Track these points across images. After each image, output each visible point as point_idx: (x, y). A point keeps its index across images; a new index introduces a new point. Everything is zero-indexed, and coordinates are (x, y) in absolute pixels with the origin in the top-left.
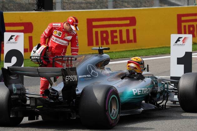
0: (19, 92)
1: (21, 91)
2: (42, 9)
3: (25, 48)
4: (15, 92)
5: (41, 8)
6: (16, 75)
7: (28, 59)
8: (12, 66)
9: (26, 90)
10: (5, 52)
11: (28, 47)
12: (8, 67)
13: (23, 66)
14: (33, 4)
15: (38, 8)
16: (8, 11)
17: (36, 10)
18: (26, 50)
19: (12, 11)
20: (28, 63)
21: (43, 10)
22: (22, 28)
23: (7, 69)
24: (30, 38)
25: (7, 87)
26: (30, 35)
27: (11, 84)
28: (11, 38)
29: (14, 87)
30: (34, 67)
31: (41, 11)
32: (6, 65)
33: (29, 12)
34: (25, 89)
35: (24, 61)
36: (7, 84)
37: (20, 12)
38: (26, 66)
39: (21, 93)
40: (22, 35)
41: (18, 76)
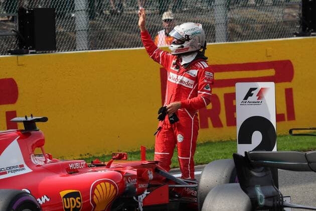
0: (270, 203)
1: (274, 201)
2: (312, 32)
3: (279, 113)
4: (262, 203)
5: (308, 31)
6: (262, 168)
7: (285, 136)
8: (253, 150)
9: (284, 199)
10: (239, 123)
11: (284, 110)
12: (246, 153)
13: (275, 149)
14: (292, 24)
15: (304, 30)
16: (242, 40)
17: (298, 35)
18: (279, 118)
19: (250, 39)
20: (285, 143)
21: (312, 34)
22: (271, 72)
23: (244, 155)
24: (289, 93)
25: (246, 192)
26: (287, 85)
27: (254, 186)
28: (249, 94)
29: (259, 192)
30: (298, 151)
31: (309, 35)
32: (243, 149)
33: (284, 39)
34: (282, 197)
35: (278, 139)
36: (246, 187)
37: (266, 40)
38: (280, 150)
39: (274, 204)
40: (270, 86)
41: (266, 170)
